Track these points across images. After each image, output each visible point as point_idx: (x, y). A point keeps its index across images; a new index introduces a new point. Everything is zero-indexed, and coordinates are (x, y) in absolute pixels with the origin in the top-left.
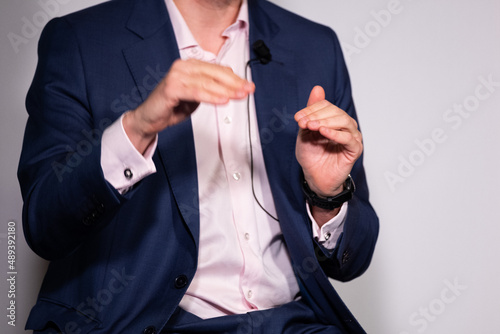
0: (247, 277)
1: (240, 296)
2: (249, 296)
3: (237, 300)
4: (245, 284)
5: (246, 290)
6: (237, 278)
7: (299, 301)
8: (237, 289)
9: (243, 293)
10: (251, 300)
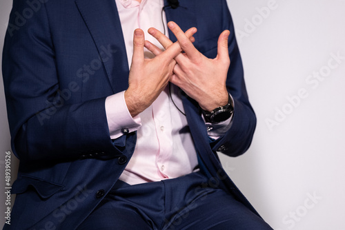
0: (161, 156)
1: (156, 169)
2: (162, 169)
3: (154, 172)
4: (160, 161)
5: (160, 165)
6: (154, 157)
7: (197, 172)
8: (154, 164)
9: (158, 167)
10: (164, 172)
